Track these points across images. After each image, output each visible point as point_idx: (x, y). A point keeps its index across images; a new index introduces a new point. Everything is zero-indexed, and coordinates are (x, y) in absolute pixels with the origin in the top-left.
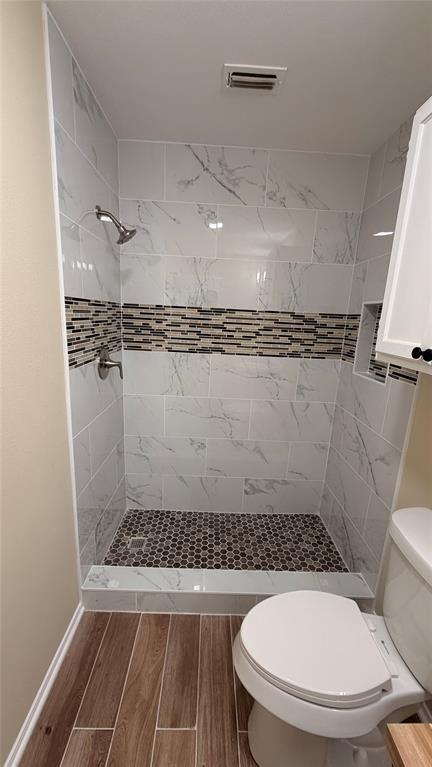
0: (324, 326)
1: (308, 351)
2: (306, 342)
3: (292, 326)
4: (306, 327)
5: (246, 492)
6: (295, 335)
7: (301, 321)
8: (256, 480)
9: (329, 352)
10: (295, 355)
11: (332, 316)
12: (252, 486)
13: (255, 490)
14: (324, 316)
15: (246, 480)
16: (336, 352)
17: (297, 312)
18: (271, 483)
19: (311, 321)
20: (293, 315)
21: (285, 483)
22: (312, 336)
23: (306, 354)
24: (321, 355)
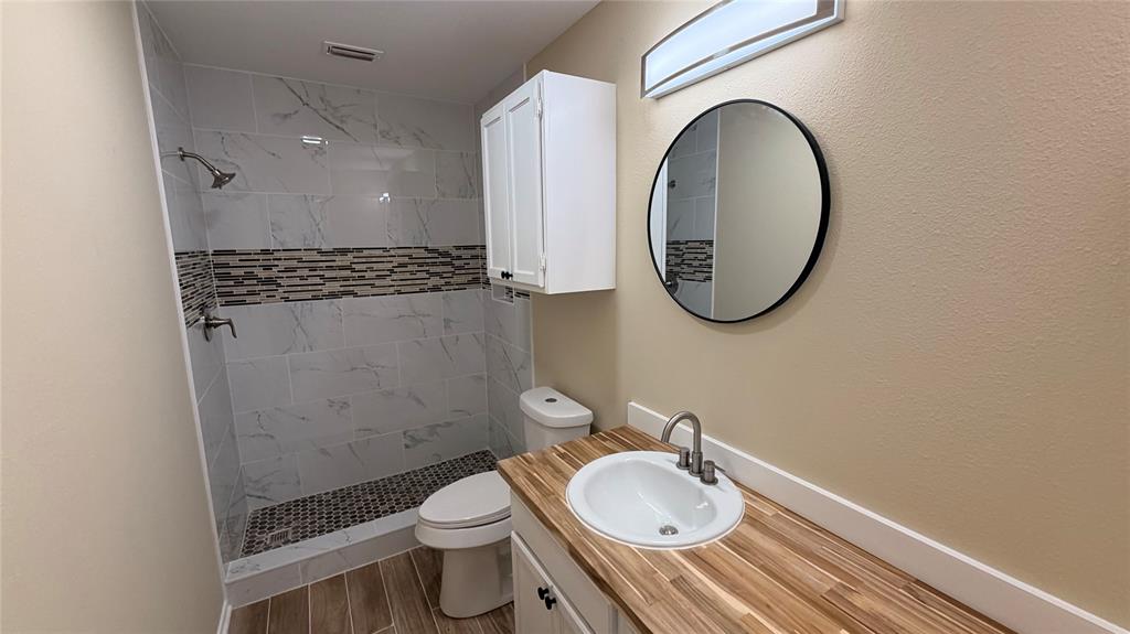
0: (459, 258)
1: (447, 284)
2: (445, 275)
3: (428, 260)
4: (443, 260)
5: (407, 446)
6: (433, 269)
7: (436, 255)
8: (416, 430)
9: (469, 283)
10: (436, 289)
11: (466, 248)
12: (412, 438)
13: (416, 441)
14: (458, 248)
15: (405, 433)
16: (476, 281)
17: (430, 246)
18: (432, 429)
19: (446, 254)
20: (426, 249)
21: (449, 424)
22: (450, 269)
23: (447, 287)
24: (461, 287)
